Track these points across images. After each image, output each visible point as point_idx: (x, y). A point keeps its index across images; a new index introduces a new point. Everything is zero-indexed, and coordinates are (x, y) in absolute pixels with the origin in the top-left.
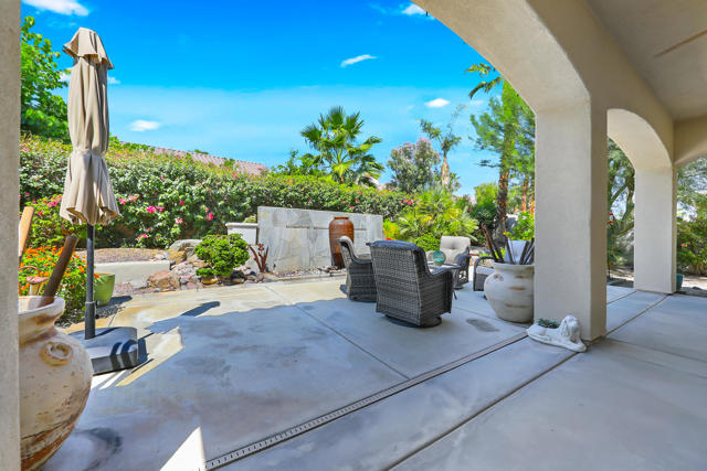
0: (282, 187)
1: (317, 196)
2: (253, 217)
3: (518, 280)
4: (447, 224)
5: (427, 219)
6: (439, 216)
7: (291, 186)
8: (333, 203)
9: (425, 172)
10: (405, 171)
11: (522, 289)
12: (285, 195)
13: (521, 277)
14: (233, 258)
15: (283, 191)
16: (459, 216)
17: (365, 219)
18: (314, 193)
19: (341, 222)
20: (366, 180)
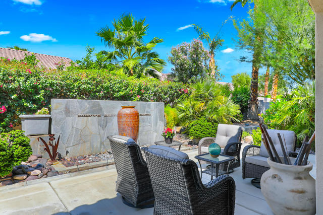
0: (76, 80)
1: (107, 88)
2: (45, 109)
3: (299, 181)
4: (216, 109)
5: (200, 105)
6: (210, 102)
7: (85, 79)
8: (121, 93)
9: (198, 65)
10: (182, 65)
11: (302, 192)
12: (79, 87)
13: (300, 178)
14: (12, 156)
15: (76, 84)
16: (225, 103)
17: (149, 106)
18: (105, 85)
19: (128, 111)
20: (151, 73)
